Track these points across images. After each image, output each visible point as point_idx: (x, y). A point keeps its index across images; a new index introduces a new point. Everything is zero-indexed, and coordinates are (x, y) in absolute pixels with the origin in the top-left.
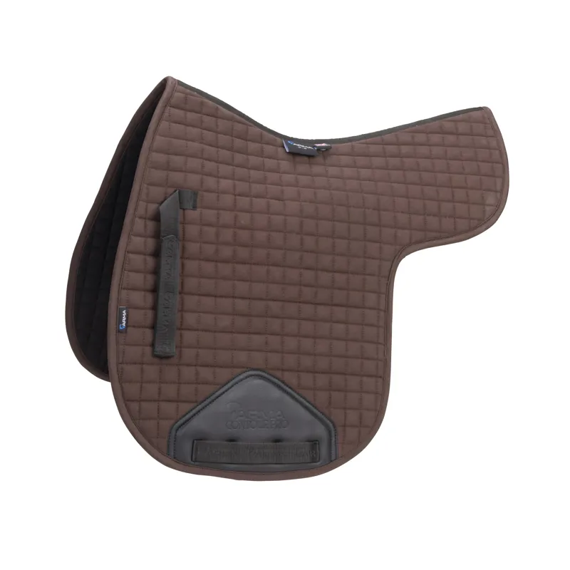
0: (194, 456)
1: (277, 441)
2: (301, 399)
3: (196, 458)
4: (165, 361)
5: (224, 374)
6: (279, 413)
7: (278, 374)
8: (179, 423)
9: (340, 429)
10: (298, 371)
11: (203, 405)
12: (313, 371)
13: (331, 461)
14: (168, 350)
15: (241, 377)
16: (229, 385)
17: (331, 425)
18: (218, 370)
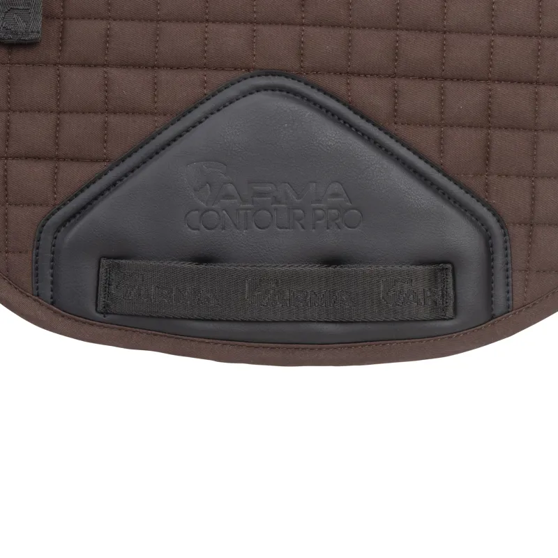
0: (101, 299)
1: (333, 261)
2: (403, 151)
3: (106, 305)
4: (20, 55)
5: (181, 85)
6: (336, 187)
7: (337, 84)
8: (61, 214)
9: (519, 233)
10: (394, 76)
11: (124, 167)
12: (441, 76)
13: (493, 317)
14: (22, 26)
15: (231, 92)
16: (197, 114)
17: (491, 220)
18: (164, 75)
